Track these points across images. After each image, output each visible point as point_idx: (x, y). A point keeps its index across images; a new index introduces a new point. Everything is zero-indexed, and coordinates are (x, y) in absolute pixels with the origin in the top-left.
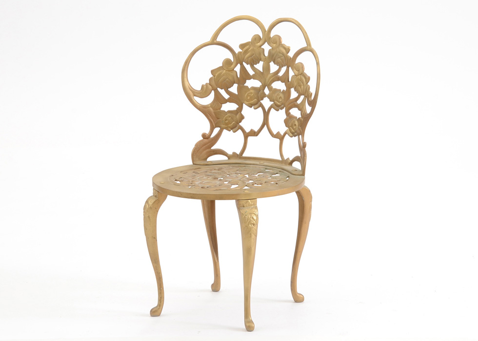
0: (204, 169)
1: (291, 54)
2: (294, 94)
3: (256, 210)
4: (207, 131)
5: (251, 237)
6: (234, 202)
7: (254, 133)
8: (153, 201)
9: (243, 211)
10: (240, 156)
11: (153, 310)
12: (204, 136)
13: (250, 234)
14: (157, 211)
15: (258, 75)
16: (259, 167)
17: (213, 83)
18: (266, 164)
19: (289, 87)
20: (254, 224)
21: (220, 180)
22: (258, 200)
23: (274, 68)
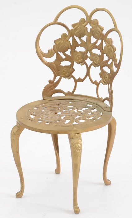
0: (50, 103)
1: (104, 32)
2: (106, 58)
3: (81, 141)
4: (52, 78)
7: (81, 80)
8: (16, 130)
9: (72, 141)
10: (72, 94)
11: (18, 194)
12: (50, 81)
13: (77, 156)
14: (19, 136)
15: (83, 44)
16: (84, 103)
17: (56, 49)
18: (88, 100)
19: (102, 54)
20: (79, 150)
21: (59, 115)
22: (82, 134)
23: (93, 40)
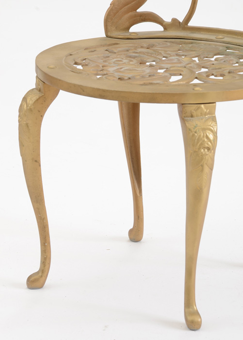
0: (124, 45)
3: (214, 123)
5: (202, 170)
6: (175, 106)
8: (35, 98)
9: (192, 123)
10: (183, 25)
11: (32, 279)
13: (202, 166)
14: (42, 116)
16: (216, 45)
18: (227, 39)
20: (209, 149)
21: (151, 66)
22: (219, 105)
